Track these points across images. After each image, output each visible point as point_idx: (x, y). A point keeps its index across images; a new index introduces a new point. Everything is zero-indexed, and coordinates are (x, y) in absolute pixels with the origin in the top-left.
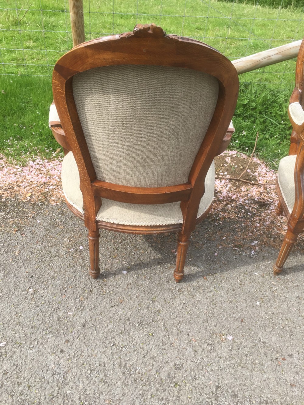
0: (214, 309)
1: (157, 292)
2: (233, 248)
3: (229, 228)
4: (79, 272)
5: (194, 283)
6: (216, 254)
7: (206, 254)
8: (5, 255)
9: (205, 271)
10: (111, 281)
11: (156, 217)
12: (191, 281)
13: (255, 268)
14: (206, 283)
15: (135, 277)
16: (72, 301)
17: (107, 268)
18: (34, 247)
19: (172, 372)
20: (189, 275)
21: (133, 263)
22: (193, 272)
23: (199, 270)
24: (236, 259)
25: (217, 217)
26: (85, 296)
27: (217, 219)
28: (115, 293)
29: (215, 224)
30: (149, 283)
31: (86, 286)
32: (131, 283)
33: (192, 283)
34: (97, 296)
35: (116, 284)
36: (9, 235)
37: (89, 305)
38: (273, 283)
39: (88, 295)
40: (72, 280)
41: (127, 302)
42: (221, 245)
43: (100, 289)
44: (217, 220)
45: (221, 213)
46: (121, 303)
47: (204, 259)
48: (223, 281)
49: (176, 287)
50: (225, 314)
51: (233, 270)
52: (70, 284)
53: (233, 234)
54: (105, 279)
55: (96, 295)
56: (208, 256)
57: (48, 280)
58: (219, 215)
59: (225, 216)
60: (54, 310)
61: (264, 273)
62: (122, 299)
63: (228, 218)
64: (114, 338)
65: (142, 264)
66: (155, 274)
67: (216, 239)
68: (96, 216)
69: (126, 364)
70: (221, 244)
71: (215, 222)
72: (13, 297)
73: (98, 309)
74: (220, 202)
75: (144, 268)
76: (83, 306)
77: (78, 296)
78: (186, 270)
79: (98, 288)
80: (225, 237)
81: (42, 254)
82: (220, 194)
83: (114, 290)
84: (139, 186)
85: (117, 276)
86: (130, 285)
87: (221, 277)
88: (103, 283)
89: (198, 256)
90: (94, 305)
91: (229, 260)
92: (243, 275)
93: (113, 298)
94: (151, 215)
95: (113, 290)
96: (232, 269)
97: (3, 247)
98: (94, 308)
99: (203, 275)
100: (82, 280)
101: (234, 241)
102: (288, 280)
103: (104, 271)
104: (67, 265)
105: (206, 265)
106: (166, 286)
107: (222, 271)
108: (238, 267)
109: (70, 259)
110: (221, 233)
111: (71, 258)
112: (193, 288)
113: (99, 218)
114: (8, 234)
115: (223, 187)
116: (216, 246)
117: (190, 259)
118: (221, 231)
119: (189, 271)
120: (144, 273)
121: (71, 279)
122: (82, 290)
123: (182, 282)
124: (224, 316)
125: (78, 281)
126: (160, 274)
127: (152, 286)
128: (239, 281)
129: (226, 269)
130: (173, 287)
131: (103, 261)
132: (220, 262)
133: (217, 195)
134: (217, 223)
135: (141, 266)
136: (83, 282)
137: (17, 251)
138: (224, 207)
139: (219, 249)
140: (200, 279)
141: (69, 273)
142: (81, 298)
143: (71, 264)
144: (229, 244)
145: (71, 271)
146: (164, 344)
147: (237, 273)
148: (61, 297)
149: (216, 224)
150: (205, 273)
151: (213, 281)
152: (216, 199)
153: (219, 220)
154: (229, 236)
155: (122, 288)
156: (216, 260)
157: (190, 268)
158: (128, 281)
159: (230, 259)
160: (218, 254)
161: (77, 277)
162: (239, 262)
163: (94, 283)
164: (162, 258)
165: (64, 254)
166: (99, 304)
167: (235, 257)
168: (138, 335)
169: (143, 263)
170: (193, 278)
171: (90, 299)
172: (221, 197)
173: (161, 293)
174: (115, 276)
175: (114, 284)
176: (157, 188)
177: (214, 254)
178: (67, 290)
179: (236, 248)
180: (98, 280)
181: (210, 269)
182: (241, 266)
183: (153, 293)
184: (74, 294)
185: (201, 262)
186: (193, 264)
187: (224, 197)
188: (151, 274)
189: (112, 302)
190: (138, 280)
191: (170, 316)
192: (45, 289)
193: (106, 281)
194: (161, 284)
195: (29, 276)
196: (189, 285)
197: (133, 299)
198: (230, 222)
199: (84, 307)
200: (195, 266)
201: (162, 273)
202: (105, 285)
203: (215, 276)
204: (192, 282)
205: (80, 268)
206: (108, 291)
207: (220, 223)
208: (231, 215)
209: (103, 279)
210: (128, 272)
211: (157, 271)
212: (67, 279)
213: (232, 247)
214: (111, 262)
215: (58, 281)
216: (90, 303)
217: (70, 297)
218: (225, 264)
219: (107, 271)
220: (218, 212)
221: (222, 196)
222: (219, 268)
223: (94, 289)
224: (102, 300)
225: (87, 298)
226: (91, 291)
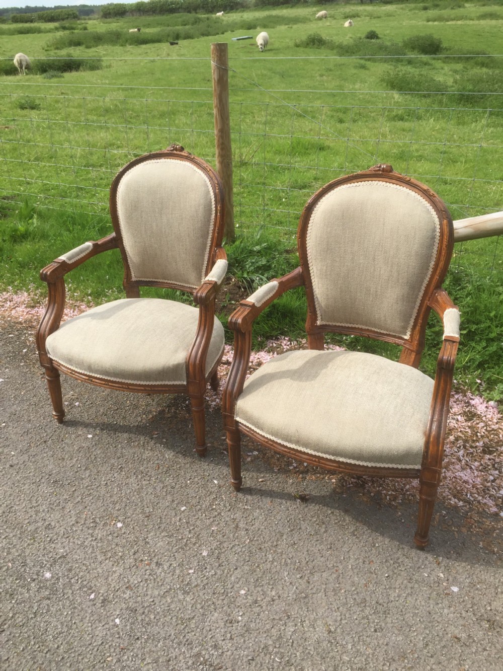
0: (133, 496)
8: (14, 391)
13: (222, 477)
15: (94, 443)
16: (24, 444)
18: (41, 391)
19: (40, 529)
26: (37, 444)
38: (223, 496)
39: (40, 444)
50: (140, 504)
57: (23, 421)
61: (225, 485)
64: (25, 484)
66: (115, 447)
69: (12, 507)
81: (42, 399)
86: (83, 448)
90: (36, 454)
92: (200, 478)
93: (57, 453)
95: (64, 447)
97: (18, 384)
98: (34, 455)
102: (243, 500)
106: (113, 461)
117: (163, 446)
124: (136, 505)
126: (119, 449)
127: (100, 456)
128: (189, 482)
131: (84, 421)
137: (25, 391)
142: (33, 444)
146: (58, 505)
148: (19, 438)
150: (163, 463)
151: (163, 472)
155: (73, 449)
156: (188, 455)
157: (154, 454)
158: (84, 445)
159: (205, 459)
161: (48, 427)
162: (211, 466)
166: (42, 454)
167: (212, 459)
168: (45, 489)
170: (145, 463)
177: (194, 449)
178: (29, 434)
179: (225, 452)
184: (31, 439)
191: (87, 486)
195: (13, 414)
212: (38, 425)
215: (30, 425)
217: (26, 440)
223: (50, 441)
224: (47, 452)
225: (37, 446)
226: (45, 442)
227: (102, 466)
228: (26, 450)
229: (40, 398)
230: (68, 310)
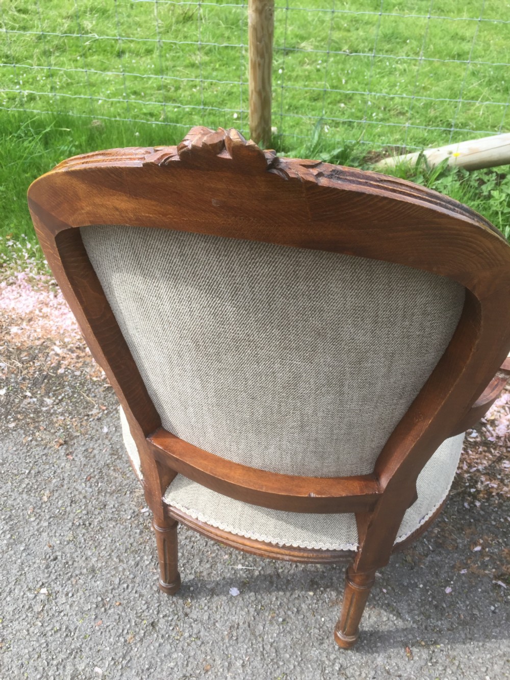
1: (289, 662)
2: (494, 582)
3: (494, 523)
4: (144, 568)
5: (380, 659)
6: (448, 590)
7: (425, 585)
8: (25, 496)
9: (412, 629)
10: (200, 608)
11: (292, 528)
12: (373, 653)
14: (408, 666)
15: (252, 610)
16: (111, 640)
17: (201, 572)
18: (80, 488)
20: (372, 634)
21: (257, 573)
22: (384, 628)
23: (400, 624)
24: (494, 612)
25: (471, 487)
26: (138, 633)
27: (470, 492)
28: (199, 643)
29: (464, 506)
30: (278, 634)
31: (148, 608)
32: (241, 624)
33: (375, 658)
34: (162, 641)
35: (209, 618)
36: (46, 451)
37: (141, 659)
39: (145, 633)
40: (125, 585)
41: (219, 673)
42: (466, 566)
43: (173, 623)
44: (470, 494)
45: (483, 479)
46: (207, 671)
47: (417, 596)
48: (449, 671)
49: (335, 659)
51: (481, 644)
52: (119, 595)
53: (501, 541)
54: (189, 600)
55: (160, 636)
56: (427, 591)
57: (81, 574)
58: (476, 482)
59: (492, 487)
60: (71, 654)
62: (211, 661)
63: (498, 494)
65: (275, 579)
66: (298, 611)
67: (457, 547)
68: (163, 495)
70: (466, 564)
71: (464, 500)
72: (8, 599)
73: (155, 674)
74: (488, 448)
75: (278, 590)
76: (128, 658)
77: (126, 631)
78: (369, 617)
79: (170, 618)
80: (480, 545)
81: (90, 507)
82: (491, 429)
83: (201, 634)
84: (249, 465)
85: (216, 598)
86: (238, 628)
87: (448, 656)
88: (183, 608)
89: (406, 584)
90: (151, 662)
91: (476, 612)
92: (502, 663)
93: (192, 654)
94: (280, 522)
95: (199, 632)
96: (479, 641)
97: (27, 478)
98: (148, 669)
99: (406, 640)
100: (144, 592)
101: (501, 561)
103: (192, 577)
104: (126, 546)
105: (419, 615)
106: (314, 653)
107: (453, 641)
108: (496, 637)
109: (136, 533)
110: (473, 534)
111: (138, 531)
112: (373, 673)
113: (168, 500)
114: (44, 449)
115: (502, 411)
116: (453, 567)
117: (385, 591)
118: (473, 527)
119: (375, 623)
120: (274, 606)
121: (123, 583)
122: (137, 617)
123: (352, 650)
125: (136, 592)
126: (308, 614)
127: (282, 645)
129: (463, 636)
130: (329, 660)
131: (200, 551)
132: (454, 613)
133: (484, 429)
134: (469, 505)
135: (271, 583)
136: (144, 598)
137: (47, 493)
138: (494, 462)
139: (460, 576)
140: (396, 650)
141: (125, 566)
142: (130, 636)
143: (135, 544)
144: (484, 566)
145: (130, 561)
147: (488, 656)
148: (92, 623)
149: (466, 505)
150: (410, 636)
151: (426, 664)
152: (478, 439)
153: (475, 497)
154: (490, 546)
155: (218, 633)
156: (445, 606)
157: (379, 614)
158: (235, 618)
159: (480, 611)
160: (454, 590)
161: (138, 580)
162: (500, 625)
163: (166, 604)
164: (323, 572)
165: (129, 517)
166: (162, 661)
167: (492, 608)
169: (278, 575)
170: (379, 644)
171: (147, 645)
172: (492, 436)
173: (298, 669)
174: (212, 595)
175: (206, 617)
176: (292, 478)
177: (445, 587)
178: (109, 609)
179: (500, 583)
180: (175, 599)
181: (426, 628)
182: (504, 637)
183: (281, 663)
184: (119, 621)
185: (409, 605)
186: (388, 605)
187: (498, 437)
188: (289, 609)
189: (187, 665)
190: (257, 618)
192: (70, 595)
193: (190, 607)
194: (304, 644)
195: (50, 557)
196: (367, 662)
197: (233, 669)
198: (500, 506)
199: (129, 661)
200: (391, 612)
201: (314, 612)
202: (186, 615)
203: (433, 652)
204: (376, 655)
205: (147, 560)
206: (187, 635)
207: (475, 506)
208: (505, 489)
209: (186, 598)
210: (241, 593)
211: (303, 606)
212: (117, 581)
213: (491, 576)
214: (213, 558)
215: (98, 583)
216: (144, 655)
217: (110, 627)
218: (464, 623)
219: (200, 580)
220: (478, 474)
221: (495, 435)
222: (448, 630)
223: (162, 621)
224: (170, 654)
225: (141, 640)
226: (153, 625)
227: (302, 672)
228: (124, 657)
229: (86, 505)
230: (45, 294)
